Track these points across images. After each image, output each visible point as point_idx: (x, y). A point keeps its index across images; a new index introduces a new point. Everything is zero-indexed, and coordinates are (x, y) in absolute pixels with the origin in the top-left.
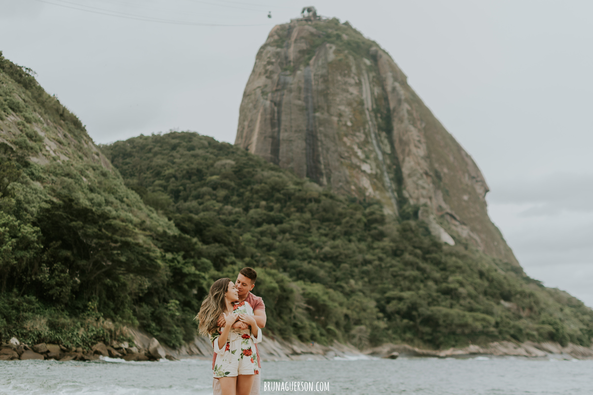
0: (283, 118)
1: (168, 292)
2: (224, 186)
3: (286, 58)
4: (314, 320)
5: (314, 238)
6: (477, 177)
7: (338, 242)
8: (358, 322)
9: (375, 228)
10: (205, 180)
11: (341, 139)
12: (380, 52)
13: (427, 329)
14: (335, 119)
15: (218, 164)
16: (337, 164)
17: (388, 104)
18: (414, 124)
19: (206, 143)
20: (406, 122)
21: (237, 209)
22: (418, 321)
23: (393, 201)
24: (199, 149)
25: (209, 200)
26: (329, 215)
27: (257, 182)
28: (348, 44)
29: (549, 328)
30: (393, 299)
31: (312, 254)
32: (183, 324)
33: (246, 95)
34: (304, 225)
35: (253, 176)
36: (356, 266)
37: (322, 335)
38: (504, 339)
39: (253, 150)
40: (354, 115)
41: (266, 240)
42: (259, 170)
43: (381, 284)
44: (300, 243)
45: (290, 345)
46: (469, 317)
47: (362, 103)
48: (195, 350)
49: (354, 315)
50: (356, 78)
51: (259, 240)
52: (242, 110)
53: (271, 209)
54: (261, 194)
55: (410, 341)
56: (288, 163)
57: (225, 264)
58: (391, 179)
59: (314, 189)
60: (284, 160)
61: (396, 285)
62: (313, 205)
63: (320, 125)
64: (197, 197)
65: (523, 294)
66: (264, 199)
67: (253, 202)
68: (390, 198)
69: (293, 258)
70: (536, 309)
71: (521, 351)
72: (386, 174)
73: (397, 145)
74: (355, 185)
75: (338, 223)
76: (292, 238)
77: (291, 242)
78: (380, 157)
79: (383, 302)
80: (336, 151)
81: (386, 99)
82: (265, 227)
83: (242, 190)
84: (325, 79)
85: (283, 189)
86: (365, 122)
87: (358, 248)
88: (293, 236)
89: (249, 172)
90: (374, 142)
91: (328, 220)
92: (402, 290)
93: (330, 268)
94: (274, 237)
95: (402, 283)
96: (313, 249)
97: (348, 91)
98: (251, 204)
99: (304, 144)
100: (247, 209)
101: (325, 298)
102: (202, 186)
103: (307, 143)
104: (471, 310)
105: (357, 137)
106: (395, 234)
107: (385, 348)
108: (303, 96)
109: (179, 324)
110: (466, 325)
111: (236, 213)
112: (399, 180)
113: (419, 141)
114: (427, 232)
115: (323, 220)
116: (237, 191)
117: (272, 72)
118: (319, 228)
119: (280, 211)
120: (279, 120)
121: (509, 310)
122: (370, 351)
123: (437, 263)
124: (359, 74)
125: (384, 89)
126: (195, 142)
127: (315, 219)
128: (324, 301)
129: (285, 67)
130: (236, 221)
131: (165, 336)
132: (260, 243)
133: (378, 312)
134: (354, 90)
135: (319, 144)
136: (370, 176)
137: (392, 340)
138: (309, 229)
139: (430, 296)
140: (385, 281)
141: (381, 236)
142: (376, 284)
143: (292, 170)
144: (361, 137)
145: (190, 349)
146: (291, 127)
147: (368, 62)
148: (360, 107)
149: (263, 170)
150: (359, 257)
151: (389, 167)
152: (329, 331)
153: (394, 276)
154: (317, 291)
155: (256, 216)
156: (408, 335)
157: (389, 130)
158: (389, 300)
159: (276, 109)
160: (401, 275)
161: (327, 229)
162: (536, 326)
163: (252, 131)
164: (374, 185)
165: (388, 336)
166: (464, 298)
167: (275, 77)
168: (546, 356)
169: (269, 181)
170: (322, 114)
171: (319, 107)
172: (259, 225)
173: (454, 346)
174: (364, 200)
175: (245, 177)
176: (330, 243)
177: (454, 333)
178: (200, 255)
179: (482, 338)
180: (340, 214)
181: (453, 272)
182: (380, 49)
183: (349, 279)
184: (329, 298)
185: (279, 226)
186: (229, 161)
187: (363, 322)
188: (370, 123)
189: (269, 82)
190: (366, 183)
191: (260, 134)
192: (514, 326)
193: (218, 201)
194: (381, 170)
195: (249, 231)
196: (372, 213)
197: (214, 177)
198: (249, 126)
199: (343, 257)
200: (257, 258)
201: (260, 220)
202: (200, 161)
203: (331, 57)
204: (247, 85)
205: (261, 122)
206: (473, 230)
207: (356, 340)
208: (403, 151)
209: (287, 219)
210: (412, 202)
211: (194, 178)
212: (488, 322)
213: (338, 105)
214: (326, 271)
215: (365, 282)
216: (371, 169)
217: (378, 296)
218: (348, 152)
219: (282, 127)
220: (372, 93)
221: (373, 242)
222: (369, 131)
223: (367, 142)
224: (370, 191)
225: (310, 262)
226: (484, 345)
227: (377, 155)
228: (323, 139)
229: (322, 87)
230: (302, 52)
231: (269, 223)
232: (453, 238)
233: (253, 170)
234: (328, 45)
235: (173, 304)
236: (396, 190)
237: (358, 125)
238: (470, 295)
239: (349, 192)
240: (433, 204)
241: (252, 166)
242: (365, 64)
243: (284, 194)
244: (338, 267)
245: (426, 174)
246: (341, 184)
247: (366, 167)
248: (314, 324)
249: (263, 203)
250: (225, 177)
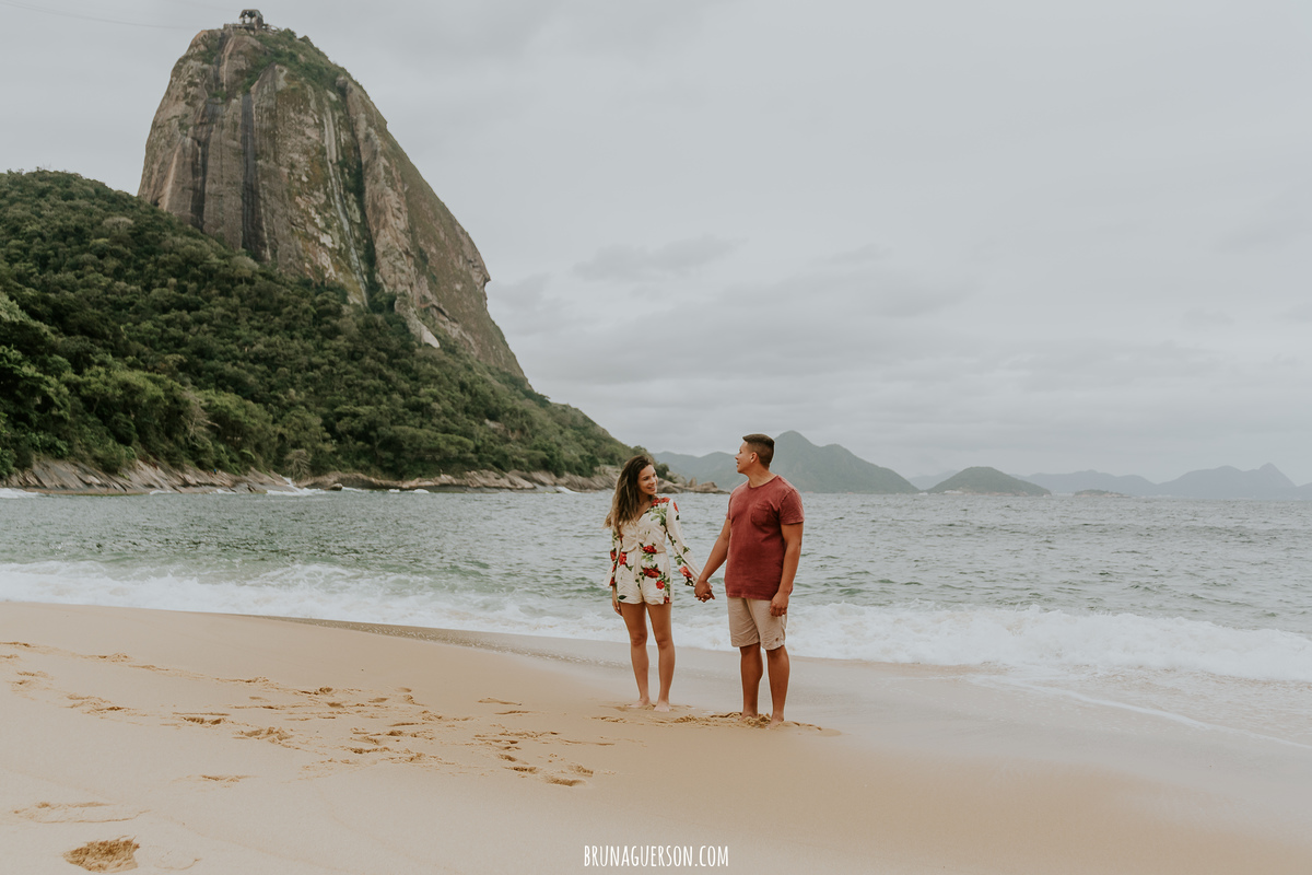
0: (211, 163)
2: (116, 254)
3: (217, 79)
4: (224, 441)
5: (243, 332)
6: (475, 261)
7: (276, 339)
8: (296, 445)
9: (328, 322)
10: (88, 243)
11: (292, 199)
12: (350, 85)
13: (389, 455)
14: (286, 171)
15: (108, 222)
16: (286, 232)
17: (360, 156)
18: (393, 187)
19: (92, 191)
20: (383, 182)
21: (133, 288)
22: (377, 444)
23: (362, 287)
24: (80, 198)
25: (92, 272)
26: (265, 302)
27: (165, 252)
28: (307, 68)
29: (542, 454)
30: (346, 415)
31: (238, 353)
33: (155, 126)
34: (230, 313)
35: (160, 242)
36: (299, 371)
37: (232, 461)
38: (485, 467)
39: (165, 205)
40: (312, 167)
41: (174, 331)
42: (169, 234)
43: (331, 395)
44: (223, 338)
45: (180, 474)
46: (441, 440)
47: (323, 152)
49: (291, 435)
50: (316, 117)
51: (164, 331)
52: (150, 147)
53: (184, 289)
54: (168, 268)
55: (365, 470)
56: (217, 227)
58: (360, 258)
59: (247, 264)
60: (210, 221)
61: (350, 397)
62: (244, 288)
63: (263, 177)
64: (74, 267)
65: (513, 412)
66: (174, 276)
67: (157, 278)
68: (358, 283)
69: (211, 358)
70: (528, 430)
71: (504, 482)
72: (353, 250)
73: (369, 212)
74: (311, 262)
75: (278, 314)
76: (210, 331)
77: (209, 336)
78: (346, 227)
79: (331, 419)
80: (286, 214)
81: (357, 149)
82: (173, 314)
83: (141, 261)
84: (272, 114)
85: (201, 263)
86: (327, 179)
87: (302, 347)
88: (213, 328)
89: (153, 237)
90: (339, 206)
91: (264, 308)
92: (358, 405)
93: (263, 373)
94: (186, 328)
95: (359, 395)
96: (241, 348)
97: (304, 134)
98: (154, 281)
99: (240, 202)
100: (148, 288)
101: (241, 413)
102: (83, 252)
103: (243, 200)
104: (446, 431)
105: (315, 197)
106: (354, 330)
107: (331, 478)
108: (239, 135)
110: (437, 450)
111: (132, 292)
112: (370, 259)
113: (399, 209)
114: (405, 329)
115: (257, 308)
116: (135, 261)
117: (195, 97)
118: (250, 319)
119: (197, 293)
120: (204, 166)
121: (494, 431)
122: (310, 482)
123: (407, 370)
124: (321, 111)
125: (354, 135)
126: (75, 189)
127: (245, 306)
128: (237, 416)
129: (214, 90)
130: (132, 304)
132: (166, 335)
133: (324, 431)
134: (313, 134)
135: (262, 203)
136: (331, 251)
137: (341, 467)
138: (237, 319)
139: (395, 412)
140: (336, 392)
141: (334, 332)
142: (325, 396)
143: (220, 239)
144: (322, 198)
146: (222, 177)
147: (333, 97)
148: (320, 156)
149: (175, 235)
150: (304, 360)
151: (358, 241)
152: (243, 456)
153: (349, 386)
154: (228, 404)
155: (161, 299)
156: (363, 462)
157: (359, 191)
158: (340, 417)
159: (200, 150)
160: (357, 385)
161: (262, 320)
162: (526, 452)
163: (164, 178)
164: (336, 264)
165: (336, 462)
166: (438, 416)
167: (200, 104)
168: (535, 488)
169: (181, 250)
170: (267, 162)
171: (262, 152)
172: (165, 310)
173: (420, 476)
174: (323, 283)
175: (147, 243)
176: (264, 339)
177: (421, 460)
179: (457, 466)
180: (281, 301)
181: (427, 383)
182: (352, 80)
183: (288, 387)
184: (246, 413)
185: (193, 313)
186: (123, 219)
187: (303, 444)
188: (333, 180)
189: (191, 110)
190: (325, 260)
191: (176, 183)
192: (498, 452)
193: (105, 275)
194: (346, 245)
195: (150, 319)
196: (325, 302)
197: (101, 241)
198: (159, 171)
199: (282, 359)
200: (144, 357)
201: (166, 304)
202: (82, 216)
203: (282, 84)
204: (158, 112)
205: (177, 167)
206: (466, 328)
207: (292, 467)
208: (377, 221)
209: (206, 304)
210: (386, 289)
211: (71, 239)
212: (466, 446)
213: (290, 152)
214: (257, 377)
215: (311, 392)
216: (333, 243)
217: (326, 411)
218: (302, 218)
219: (209, 176)
220: (338, 140)
221: (323, 340)
222: (333, 190)
223: (328, 206)
224: (331, 272)
225: (234, 364)
226: (459, 474)
227: (342, 224)
228: (267, 196)
229: (267, 124)
231: (180, 309)
232: (438, 338)
233: (160, 234)
234: (277, 67)
236: (365, 273)
237: (318, 181)
238: (445, 412)
239: (301, 272)
240: (415, 294)
241: (160, 229)
242: (329, 99)
243: (204, 271)
244: (274, 372)
245: (407, 253)
246: (290, 259)
247: (325, 239)
248: (222, 447)
249: (173, 281)
250: (118, 241)
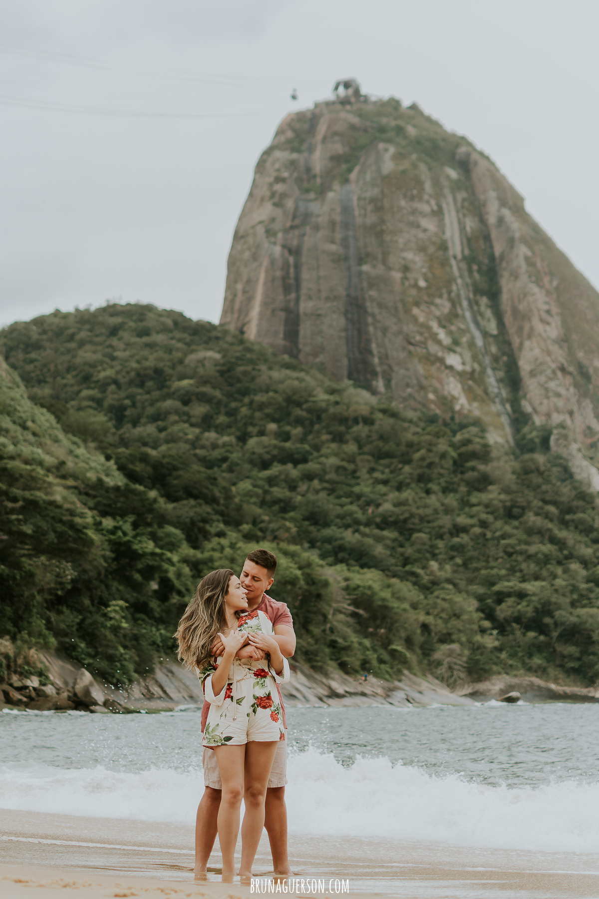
0: (305, 275)
1: (108, 587)
2: (203, 398)
3: (308, 170)
4: (367, 635)
5: (364, 487)
7: (407, 494)
8: (446, 638)
9: (473, 469)
10: (169, 387)
11: (407, 311)
12: (474, 156)
14: (397, 275)
15: (192, 358)
16: (402, 355)
17: (491, 247)
18: (538, 282)
19: (169, 322)
20: (524, 277)
21: (226, 439)
22: (555, 634)
23: (505, 420)
24: (158, 332)
25: (176, 422)
26: (390, 446)
27: (261, 390)
28: (418, 143)
30: (509, 595)
31: (359, 515)
32: (134, 643)
33: (238, 237)
34: (345, 464)
35: (253, 378)
36: (440, 537)
37: (381, 661)
39: (252, 333)
40: (431, 267)
41: (279, 492)
42: (263, 368)
43: (486, 568)
44: (339, 497)
45: (324, 680)
47: (443, 247)
48: (156, 690)
49: (438, 625)
50: (433, 202)
51: (266, 492)
52: (232, 263)
53: (286, 437)
54: (267, 411)
55: (541, 671)
56: (315, 355)
57: (207, 536)
58: (500, 381)
59: (362, 400)
60: (307, 349)
61: (513, 570)
62: (361, 430)
63: (371, 286)
64: (156, 418)
66: (274, 420)
67: (253, 425)
68: (498, 415)
69: (327, 525)
72: (489, 371)
73: (508, 319)
74: (435, 392)
75: (408, 462)
76: (324, 489)
77: (323, 495)
78: (479, 342)
79: (490, 601)
80: (400, 332)
81: (487, 238)
82: (276, 469)
83: (233, 405)
84: (378, 205)
85: (307, 401)
86: (451, 280)
87: (443, 504)
88: (326, 485)
89: (245, 373)
90: (468, 314)
91: (389, 455)
92: (524, 580)
93: (394, 540)
94: (293, 488)
95: (524, 566)
96: (363, 508)
97: (418, 226)
98: (250, 429)
99: (342, 321)
100: (243, 438)
101: (386, 594)
102: (164, 398)
103: (347, 319)
105: (436, 306)
106: (509, 478)
107: (497, 684)
108: (338, 235)
109: (128, 643)
111: (225, 445)
112: (514, 381)
113: (549, 312)
114: (568, 473)
115: (379, 455)
116: (226, 406)
117: (284, 196)
118: (372, 470)
119: (302, 440)
120: (297, 279)
122: (468, 690)
123: (586, 529)
124: (438, 195)
125: (482, 221)
126: (150, 322)
127: (363, 453)
128: (384, 600)
129: (305, 185)
130: (224, 459)
131: (103, 664)
132: (268, 498)
133: (481, 619)
134: (429, 224)
135: (370, 320)
136: (461, 376)
137: (508, 669)
138: (355, 471)
139: (575, 588)
140: (492, 564)
141: (483, 482)
142: (477, 569)
143: (322, 368)
144: (445, 306)
145: (147, 688)
146: (319, 291)
147: (453, 174)
148: (441, 253)
149: (270, 368)
150: (446, 521)
151: (496, 359)
152: (393, 653)
153: (510, 555)
154: (370, 583)
155: (260, 450)
156: (537, 661)
157: (494, 295)
158: (500, 598)
159: (291, 260)
160: (521, 553)
161: (387, 470)
163: (250, 300)
164: (469, 392)
165: (499, 662)
167: (290, 204)
169: (281, 387)
170: (374, 267)
171: (368, 255)
172: (265, 465)
174: (452, 418)
175: (239, 381)
176: (393, 495)
178: (162, 520)
180: (410, 445)
182: (475, 149)
183: (428, 560)
184: (393, 594)
185: (300, 466)
186: (210, 354)
187: (454, 637)
188: (459, 281)
189: (278, 212)
190: (454, 388)
191: (265, 304)
193: (192, 425)
194: (480, 365)
195: (248, 477)
196: (467, 442)
197: (185, 383)
198: (244, 292)
199: (416, 521)
200: (262, 525)
201: (267, 457)
202: (160, 353)
203: (388, 166)
204: (241, 219)
205: (265, 283)
207: (442, 670)
208: (520, 330)
209: (315, 454)
210: (538, 420)
211: (150, 384)
213: (402, 250)
214: (387, 547)
215: (458, 565)
216: (464, 363)
217: (481, 590)
218: (421, 334)
219: (304, 291)
220: (462, 229)
221: (469, 493)
222: (458, 295)
223: (453, 315)
224: (462, 403)
225: (357, 531)
227: (473, 338)
228: (376, 310)
229: (371, 219)
230: (336, 159)
231: (283, 462)
233: (254, 369)
234: (381, 146)
235: (116, 607)
236: (508, 400)
237: (439, 285)
239: (424, 405)
240: (577, 424)
241: (252, 362)
242: (448, 177)
243: (309, 411)
244: (408, 539)
245: (563, 369)
246: (409, 390)
247: (453, 360)
248: (367, 642)
249: (272, 426)
250: (205, 381)
